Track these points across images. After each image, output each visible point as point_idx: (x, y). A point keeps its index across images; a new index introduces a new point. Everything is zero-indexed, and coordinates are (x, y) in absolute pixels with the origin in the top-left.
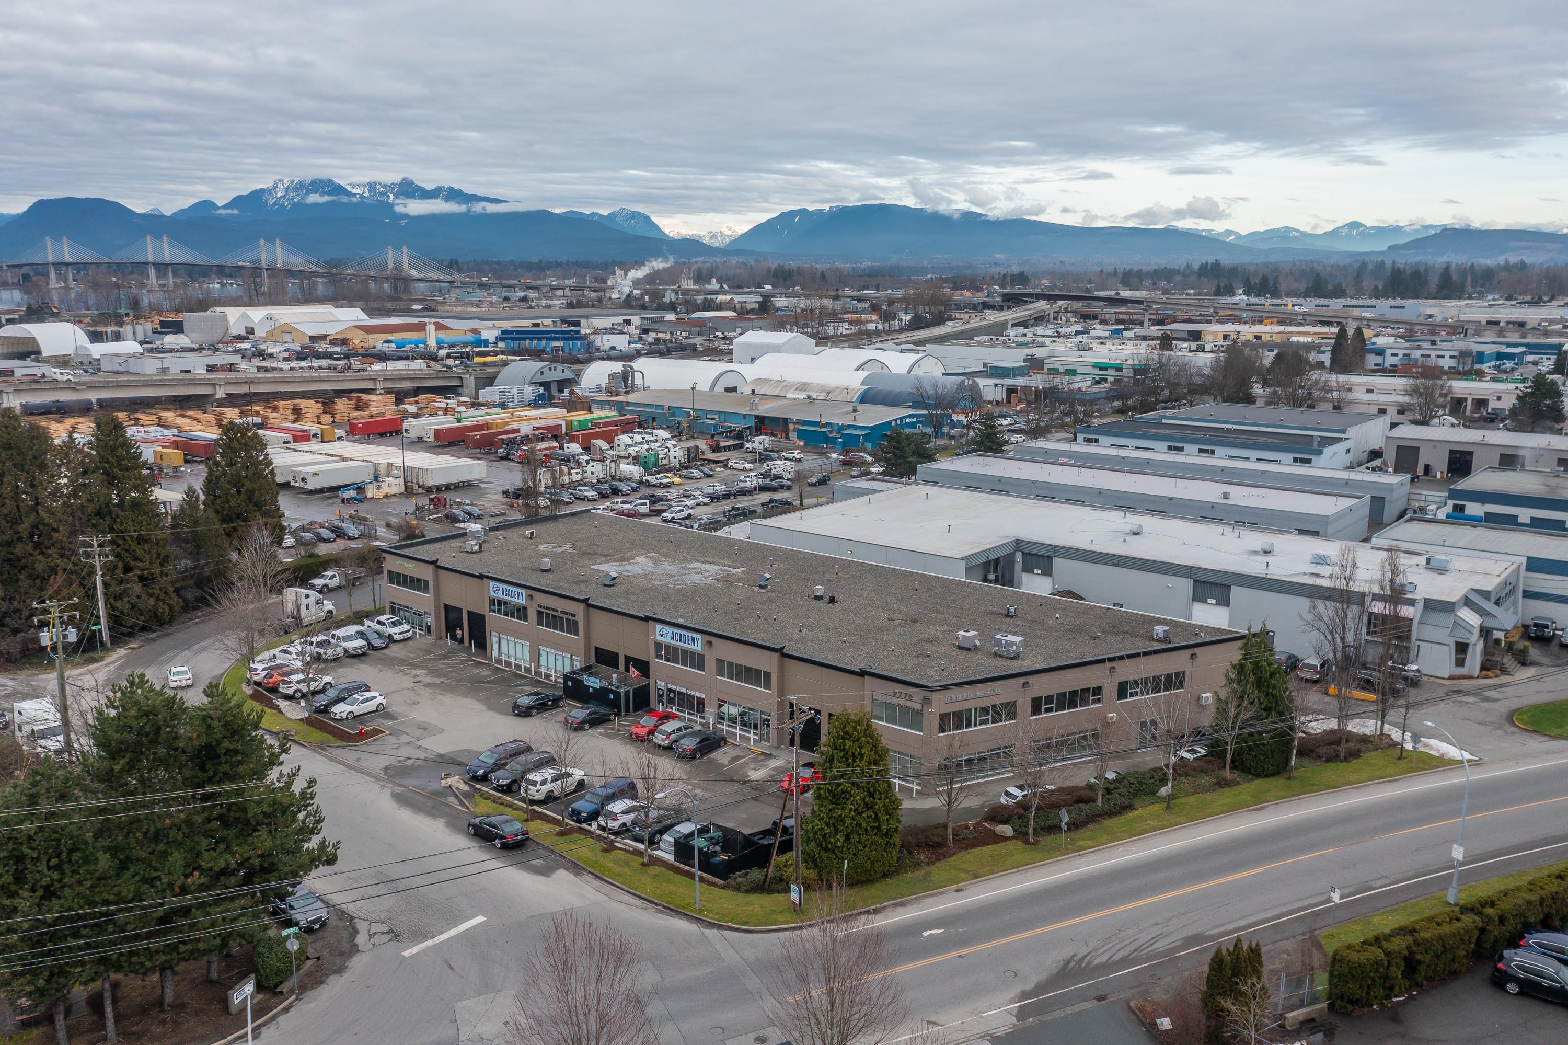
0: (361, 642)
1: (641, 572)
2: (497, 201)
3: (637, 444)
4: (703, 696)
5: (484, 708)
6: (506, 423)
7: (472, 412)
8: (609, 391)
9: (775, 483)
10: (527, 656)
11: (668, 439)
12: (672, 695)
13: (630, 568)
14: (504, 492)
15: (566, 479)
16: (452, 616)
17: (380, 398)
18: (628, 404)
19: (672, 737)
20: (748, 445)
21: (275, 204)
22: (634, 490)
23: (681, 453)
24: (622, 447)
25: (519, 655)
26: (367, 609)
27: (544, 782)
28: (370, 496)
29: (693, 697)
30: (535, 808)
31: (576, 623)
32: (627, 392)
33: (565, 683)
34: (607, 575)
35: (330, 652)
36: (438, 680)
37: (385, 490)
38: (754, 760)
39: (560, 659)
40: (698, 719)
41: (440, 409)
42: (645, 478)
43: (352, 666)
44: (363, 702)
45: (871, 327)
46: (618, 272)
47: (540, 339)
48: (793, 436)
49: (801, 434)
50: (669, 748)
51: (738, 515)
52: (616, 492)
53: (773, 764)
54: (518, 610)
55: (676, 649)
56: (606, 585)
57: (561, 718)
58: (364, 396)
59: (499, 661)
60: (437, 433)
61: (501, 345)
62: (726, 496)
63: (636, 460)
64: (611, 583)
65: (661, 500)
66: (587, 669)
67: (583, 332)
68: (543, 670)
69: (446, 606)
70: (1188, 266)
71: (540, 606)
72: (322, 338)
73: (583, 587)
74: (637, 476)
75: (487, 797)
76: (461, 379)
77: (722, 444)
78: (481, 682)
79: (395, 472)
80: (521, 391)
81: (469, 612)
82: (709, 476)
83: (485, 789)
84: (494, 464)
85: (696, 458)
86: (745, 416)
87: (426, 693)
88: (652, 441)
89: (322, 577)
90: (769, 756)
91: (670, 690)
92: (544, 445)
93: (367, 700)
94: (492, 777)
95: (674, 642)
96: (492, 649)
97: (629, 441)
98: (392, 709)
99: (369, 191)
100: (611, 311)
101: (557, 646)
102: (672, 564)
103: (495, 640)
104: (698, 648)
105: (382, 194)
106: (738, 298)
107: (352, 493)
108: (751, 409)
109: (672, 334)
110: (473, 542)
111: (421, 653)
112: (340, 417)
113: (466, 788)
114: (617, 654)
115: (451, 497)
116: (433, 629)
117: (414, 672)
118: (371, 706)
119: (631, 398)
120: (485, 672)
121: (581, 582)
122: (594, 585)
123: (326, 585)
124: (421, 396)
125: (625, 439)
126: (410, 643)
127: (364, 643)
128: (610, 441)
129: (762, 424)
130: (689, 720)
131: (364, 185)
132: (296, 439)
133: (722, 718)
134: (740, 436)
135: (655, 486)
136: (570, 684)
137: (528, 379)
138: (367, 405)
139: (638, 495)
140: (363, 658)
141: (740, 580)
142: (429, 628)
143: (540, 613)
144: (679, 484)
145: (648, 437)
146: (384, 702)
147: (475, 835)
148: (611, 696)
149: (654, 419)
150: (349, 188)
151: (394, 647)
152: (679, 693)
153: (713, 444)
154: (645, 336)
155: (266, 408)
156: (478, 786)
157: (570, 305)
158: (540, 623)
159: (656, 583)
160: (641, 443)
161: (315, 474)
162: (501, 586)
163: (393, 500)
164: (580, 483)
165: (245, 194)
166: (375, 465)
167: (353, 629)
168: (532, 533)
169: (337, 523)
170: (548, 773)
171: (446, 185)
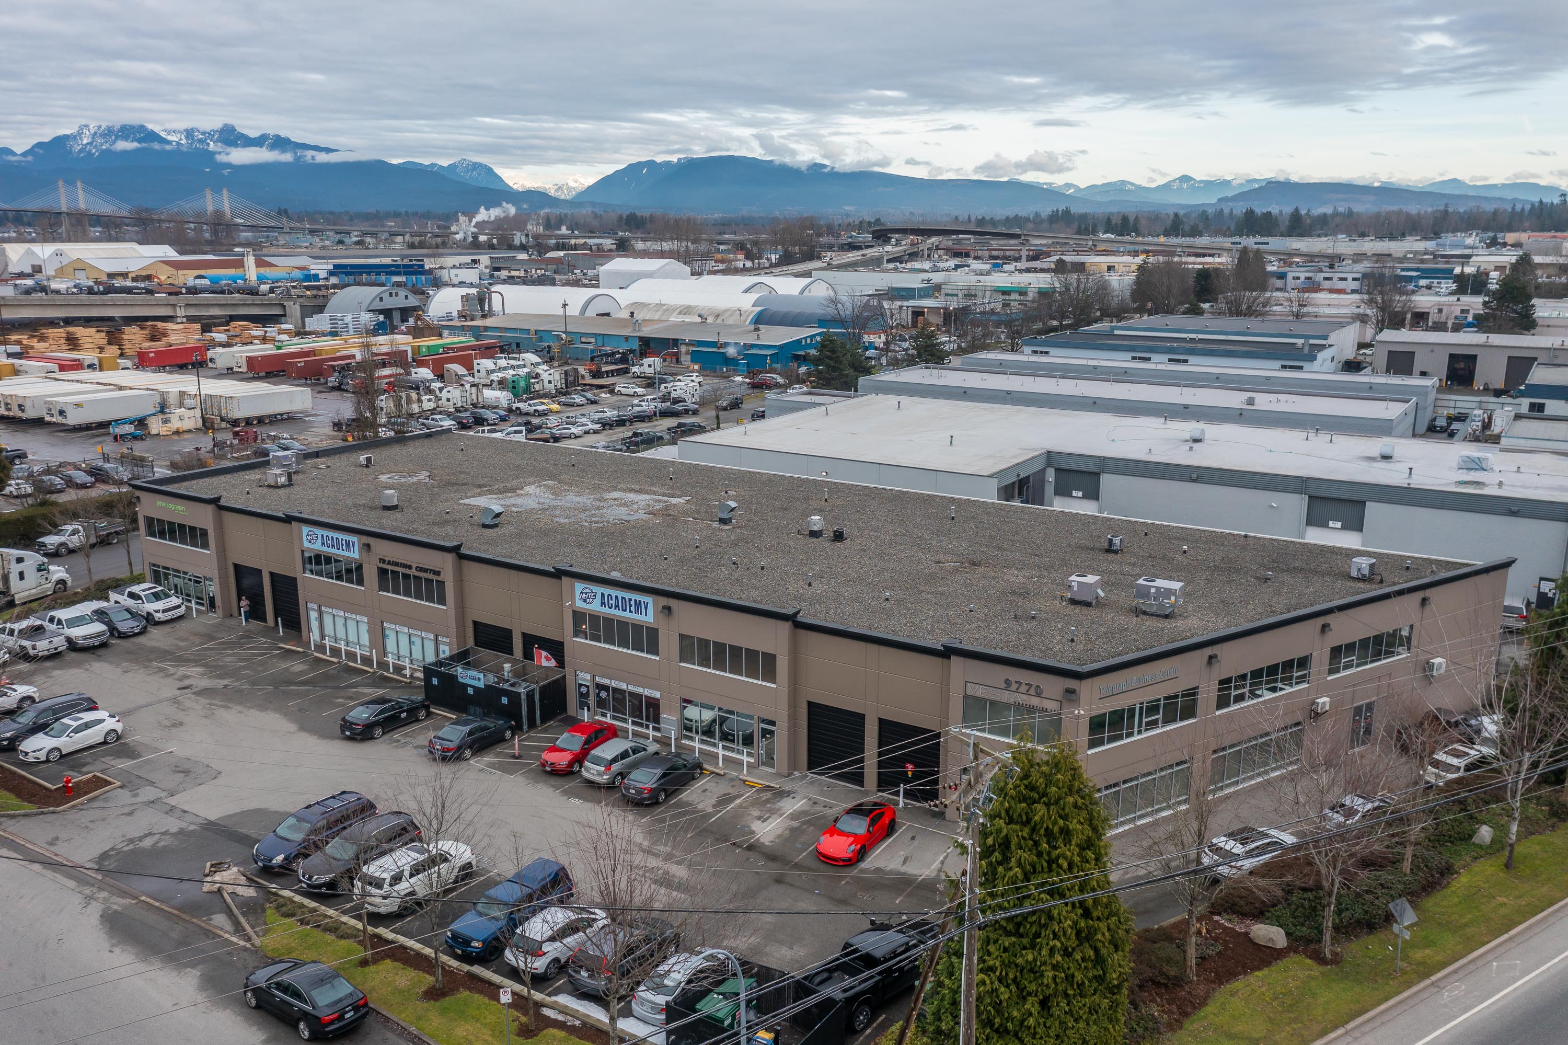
0: (98, 627)
1: (536, 506)
2: (328, 150)
3: (501, 369)
4: (657, 695)
5: (293, 727)
6: (338, 350)
7: (296, 340)
8: (462, 316)
9: (678, 407)
10: (365, 639)
11: (538, 364)
12: (603, 694)
13: (519, 501)
14: (335, 424)
15: (415, 408)
16: (247, 582)
17: (181, 326)
18: (486, 328)
19: (615, 767)
20: (635, 369)
21: (81, 151)
22: (503, 419)
23: (557, 377)
24: (483, 373)
25: (352, 638)
26: (119, 577)
27: (397, 879)
28: (154, 431)
29: (639, 697)
30: (382, 931)
31: (441, 584)
32: (484, 316)
33: (427, 680)
34: (488, 510)
35: (43, 646)
36: (220, 683)
37: (175, 424)
38: (757, 803)
39: (418, 642)
40: (651, 732)
41: (257, 337)
42: (514, 406)
43: (78, 665)
44: (77, 730)
45: (740, 265)
46: (462, 219)
47: (378, 274)
48: (686, 359)
49: (696, 357)
50: (610, 787)
51: (643, 442)
52: (480, 421)
53: (792, 806)
54: (349, 571)
55: (609, 621)
56: (485, 526)
57: (423, 739)
58: (160, 325)
59: (321, 648)
60: (251, 361)
61: (334, 280)
62: (621, 423)
63: (502, 384)
64: (493, 522)
65: (540, 427)
66: (462, 657)
67: (427, 267)
68: (390, 659)
69: (237, 567)
70: (1037, 214)
71: (382, 561)
72: (125, 275)
73: (449, 529)
74: (505, 404)
75: (287, 910)
76: (283, 306)
77: (605, 369)
78: (290, 683)
79: (189, 402)
80: (356, 319)
81: (272, 574)
82: (594, 402)
83: (286, 893)
84: (323, 395)
85: (576, 383)
86: (627, 338)
87: (197, 705)
88: (519, 366)
89: (59, 533)
90: (781, 794)
91: (601, 687)
92: (386, 371)
93: (87, 726)
94: (300, 867)
95: (606, 610)
96: (309, 630)
97: (492, 367)
98: (131, 739)
99: (187, 138)
100: (459, 251)
101: (413, 622)
102: (579, 494)
103: (314, 615)
104: (648, 617)
105: (200, 141)
106: (591, 241)
107: (129, 429)
108: (634, 330)
109: (526, 271)
110: (279, 471)
111: (197, 640)
112: (129, 349)
113: (251, 892)
114: (510, 631)
115: (263, 431)
116: (218, 602)
117: (182, 671)
118: (94, 735)
119: (489, 322)
120: (298, 667)
121: (446, 522)
122: (467, 527)
123: (62, 544)
124: (233, 324)
125: (488, 364)
126: (183, 625)
127: (104, 627)
128: (470, 368)
129: (648, 346)
130: (635, 734)
131: (180, 132)
132: (62, 368)
133: (689, 729)
134: (624, 359)
135: (527, 414)
136: (435, 681)
137: (365, 306)
138: (165, 335)
139: (508, 424)
140: (102, 652)
141: (686, 513)
142: (212, 601)
143: (382, 572)
144: (558, 412)
145: (513, 362)
146: (119, 727)
147: (258, 1007)
148: (505, 700)
149: (518, 345)
150: (163, 134)
151: (154, 632)
152: (615, 690)
153: (594, 368)
154: (496, 273)
155: (32, 337)
156: (273, 887)
157: (412, 246)
158: (383, 587)
159: (562, 520)
160: (505, 369)
161: (78, 405)
162: (319, 532)
163: (186, 436)
164: (433, 411)
165: (46, 141)
166: (163, 394)
167: (87, 608)
168: (369, 460)
169: (99, 463)
170: (404, 858)
171: (272, 132)
